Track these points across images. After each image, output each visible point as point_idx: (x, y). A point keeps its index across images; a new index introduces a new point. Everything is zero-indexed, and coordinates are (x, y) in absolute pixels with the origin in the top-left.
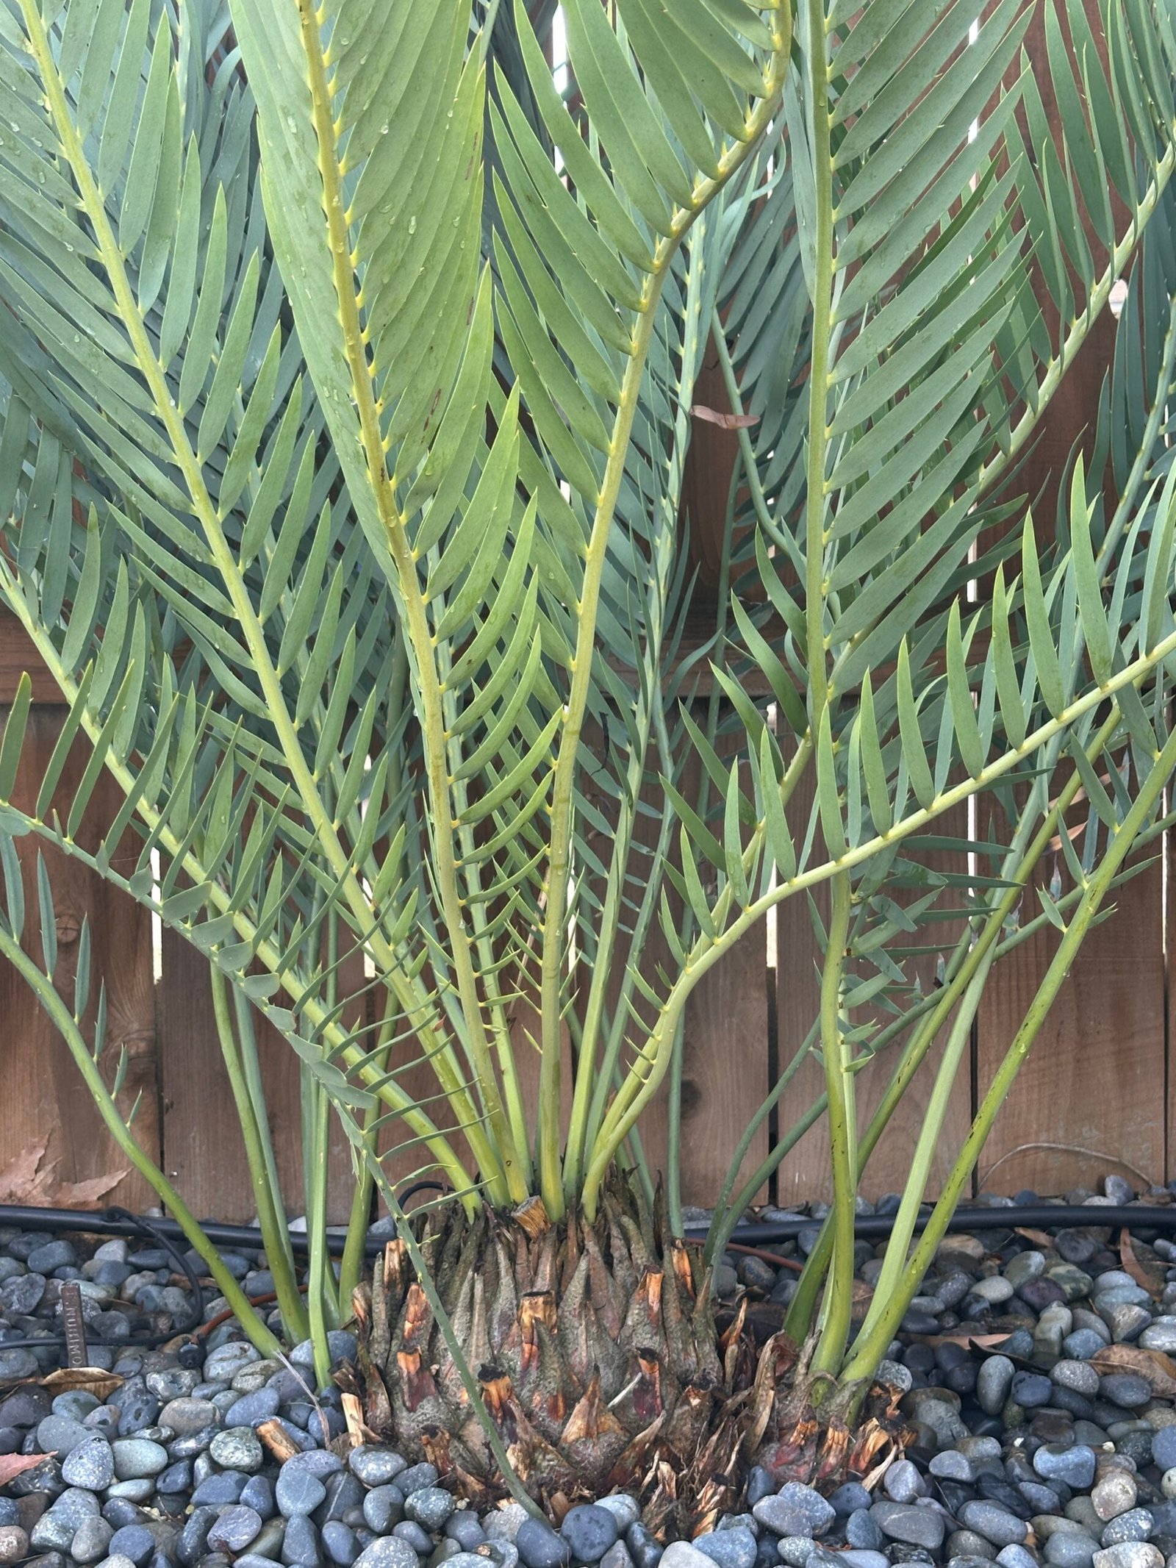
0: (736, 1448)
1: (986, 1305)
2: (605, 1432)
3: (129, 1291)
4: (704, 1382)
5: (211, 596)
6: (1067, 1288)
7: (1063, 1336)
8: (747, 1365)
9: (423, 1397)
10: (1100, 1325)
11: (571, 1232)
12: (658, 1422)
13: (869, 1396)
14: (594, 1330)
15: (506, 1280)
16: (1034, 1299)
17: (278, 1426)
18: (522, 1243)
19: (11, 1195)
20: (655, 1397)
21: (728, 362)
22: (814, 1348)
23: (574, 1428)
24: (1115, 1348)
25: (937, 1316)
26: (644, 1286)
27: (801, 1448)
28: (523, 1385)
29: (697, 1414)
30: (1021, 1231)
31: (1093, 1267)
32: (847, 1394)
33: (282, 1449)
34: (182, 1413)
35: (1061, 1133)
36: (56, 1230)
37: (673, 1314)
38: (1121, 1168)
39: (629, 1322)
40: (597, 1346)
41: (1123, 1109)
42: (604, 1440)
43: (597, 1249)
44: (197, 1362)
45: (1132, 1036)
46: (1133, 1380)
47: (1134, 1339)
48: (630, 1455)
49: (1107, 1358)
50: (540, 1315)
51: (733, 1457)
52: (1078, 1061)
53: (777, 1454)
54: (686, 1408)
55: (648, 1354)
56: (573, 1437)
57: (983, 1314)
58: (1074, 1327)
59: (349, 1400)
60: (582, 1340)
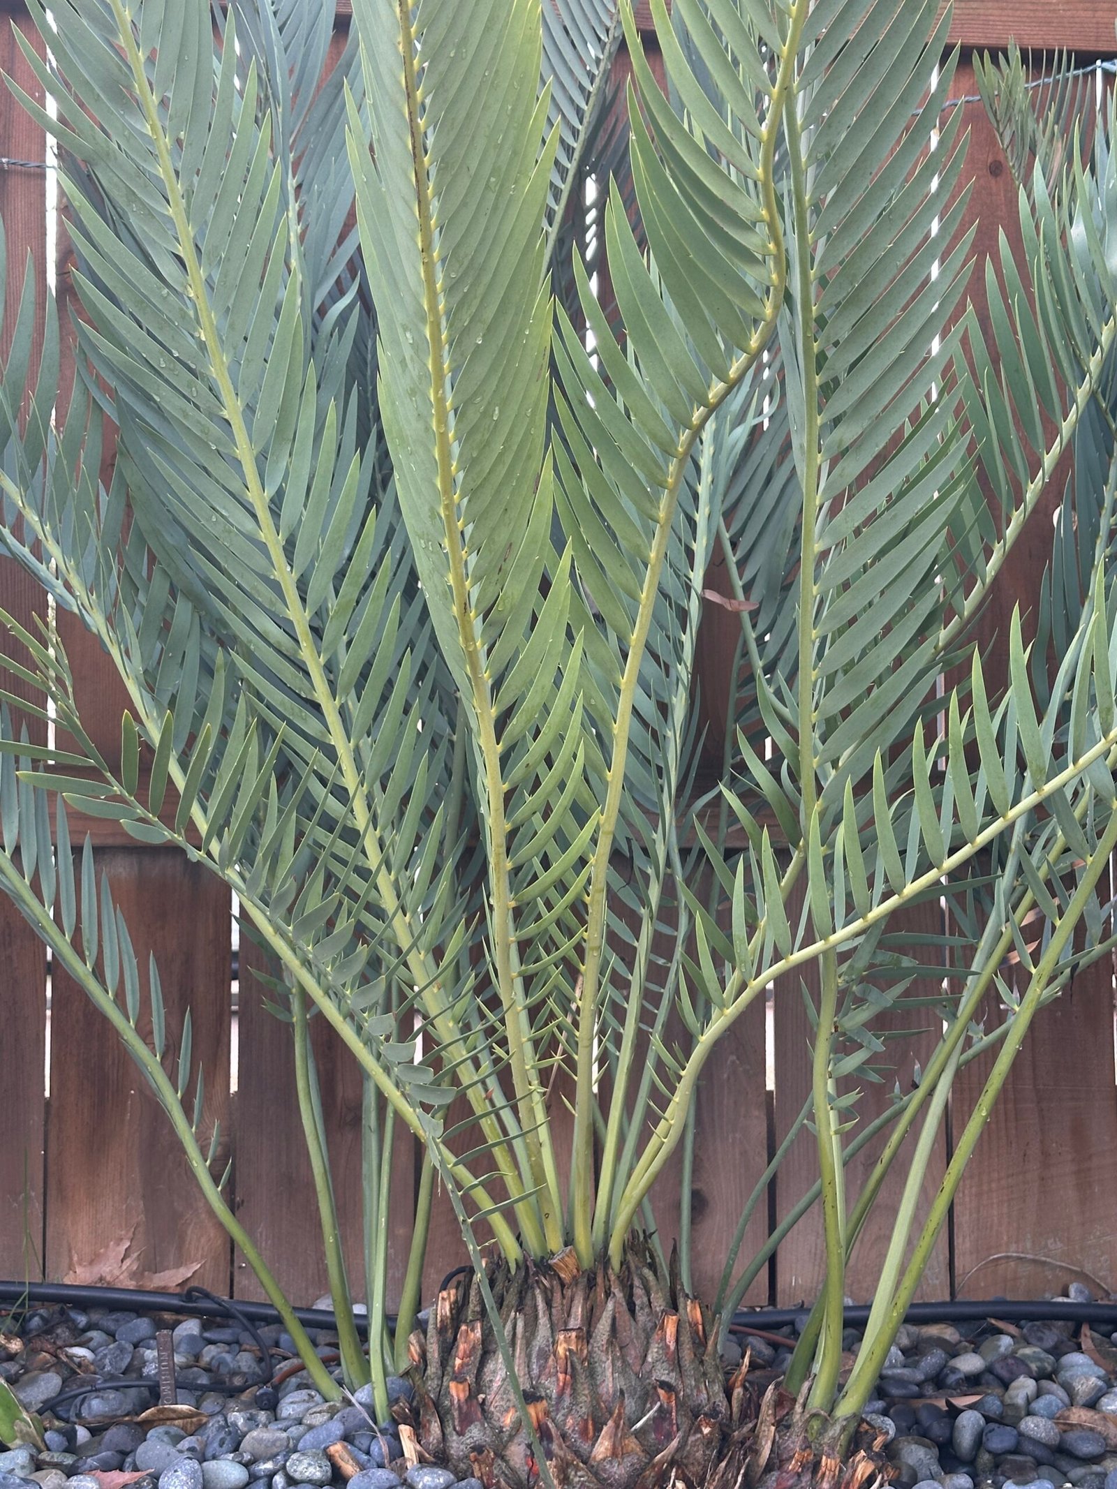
0: (742, 1471)
1: (962, 1376)
2: (629, 1454)
3: (206, 1359)
4: (714, 1413)
5: (311, 726)
6: (1034, 1367)
7: (1029, 1401)
8: (751, 1409)
9: (471, 1422)
10: (1061, 1393)
11: (600, 1280)
12: (674, 1443)
13: (857, 1432)
14: (619, 1364)
15: (543, 1320)
16: (1004, 1373)
17: (345, 1448)
18: (557, 1288)
19: (101, 1279)
20: (671, 1424)
21: (732, 559)
22: (810, 1389)
23: (602, 1448)
24: (1074, 1410)
25: (919, 1385)
26: (662, 1328)
27: (799, 1475)
28: (558, 1410)
29: (708, 1442)
30: (993, 1321)
31: (1057, 1352)
32: (838, 1428)
33: (348, 1468)
34: (260, 1441)
35: (1029, 1245)
36: (139, 1309)
37: (687, 1355)
38: (1082, 1277)
39: (650, 1359)
40: (622, 1378)
41: (1083, 1224)
42: (628, 1461)
43: (621, 1295)
44: (271, 1405)
45: (1090, 1157)
46: (1089, 1434)
47: (1092, 1405)
48: (650, 1474)
49: (1067, 1418)
50: (573, 1347)
51: (740, 1479)
52: (1043, 1179)
53: (777, 1479)
54: (699, 1436)
55: (665, 1385)
56: (601, 1457)
57: (958, 1383)
58: (1039, 1394)
59: (405, 1430)
60: (609, 1373)
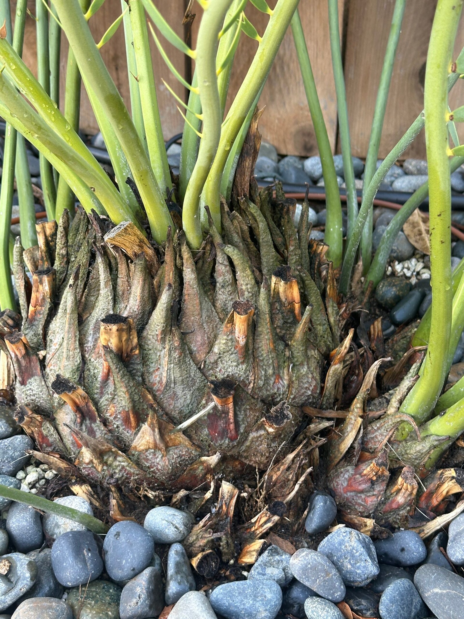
0: (302, 479)
2: (176, 446)
9: (32, 375)
11: (168, 258)
14: (176, 355)
20: (227, 423)
22: (409, 389)
23: (143, 441)
26: (231, 321)
27: (373, 483)
28: (102, 394)
29: (274, 437)
32: (427, 445)
39: (216, 350)
40: (177, 370)
42: (174, 453)
43: (193, 276)
51: (297, 487)
53: (349, 479)
54: (262, 432)
56: (142, 447)
60: (165, 361)
